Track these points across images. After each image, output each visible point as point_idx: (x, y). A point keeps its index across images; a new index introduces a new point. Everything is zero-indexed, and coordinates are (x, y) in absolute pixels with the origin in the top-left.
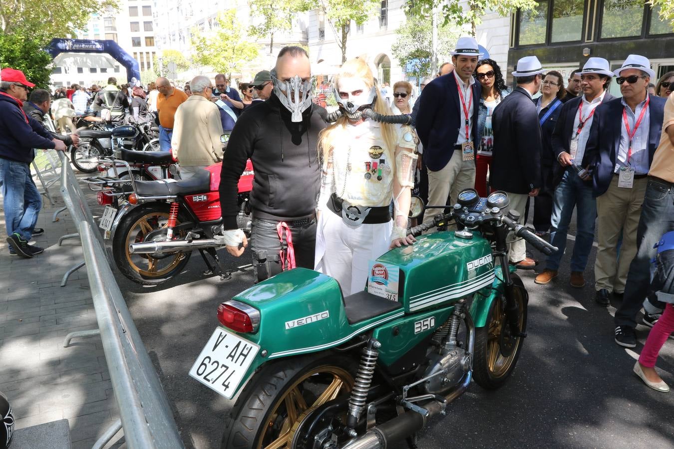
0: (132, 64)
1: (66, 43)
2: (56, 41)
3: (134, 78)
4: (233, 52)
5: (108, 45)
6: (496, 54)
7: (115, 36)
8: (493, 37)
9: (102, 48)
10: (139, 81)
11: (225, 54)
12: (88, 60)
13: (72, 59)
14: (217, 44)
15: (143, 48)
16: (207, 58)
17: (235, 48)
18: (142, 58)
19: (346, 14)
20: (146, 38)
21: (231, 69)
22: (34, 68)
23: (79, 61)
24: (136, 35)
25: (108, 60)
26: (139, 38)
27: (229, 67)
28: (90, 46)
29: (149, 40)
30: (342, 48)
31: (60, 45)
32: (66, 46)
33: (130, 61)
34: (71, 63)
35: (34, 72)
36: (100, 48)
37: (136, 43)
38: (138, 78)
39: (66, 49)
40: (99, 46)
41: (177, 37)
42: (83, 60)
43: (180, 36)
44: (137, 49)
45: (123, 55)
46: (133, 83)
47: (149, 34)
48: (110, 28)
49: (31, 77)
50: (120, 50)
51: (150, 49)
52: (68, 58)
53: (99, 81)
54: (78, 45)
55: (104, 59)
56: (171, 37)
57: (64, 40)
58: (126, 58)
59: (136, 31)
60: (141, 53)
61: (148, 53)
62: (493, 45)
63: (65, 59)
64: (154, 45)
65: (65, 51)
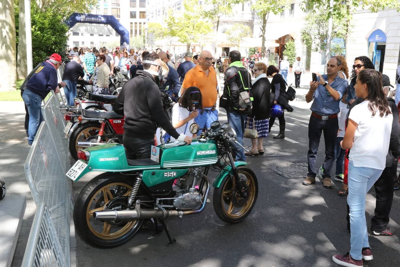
0: (125, 33)
1: (81, 17)
2: (75, 14)
3: (125, 43)
4: (193, 28)
5: (110, 19)
6: (392, 37)
7: (119, 10)
8: (391, 23)
9: (105, 20)
10: (128, 45)
11: (187, 29)
12: (95, 29)
13: (84, 28)
14: (182, 22)
15: (138, 20)
16: (174, 32)
17: (195, 26)
18: (136, 27)
19: (264, 7)
20: (140, 12)
21: (191, 40)
22: (56, 35)
23: (89, 29)
24: (133, 10)
25: (108, 30)
26: (135, 12)
27: (189, 39)
28: (97, 19)
29: (142, 14)
30: (262, 30)
31: (78, 18)
32: (81, 19)
33: (123, 31)
34: (84, 30)
35: (56, 38)
36: (104, 21)
37: (133, 15)
38: (128, 43)
39: (81, 21)
40: (103, 19)
41: (161, 13)
42: (91, 29)
43: (163, 12)
44: (133, 20)
45: (119, 26)
46: (124, 46)
47: (143, 10)
48: (116, 4)
49: (53, 41)
50: (117, 23)
51: (142, 20)
52: (82, 27)
53: (104, 42)
54: (89, 18)
55: (106, 29)
56: (157, 12)
57: (80, 15)
58: (121, 29)
59: (133, 7)
60: (136, 23)
61: (140, 23)
62: (390, 30)
63: (80, 28)
64: (145, 18)
65: (80, 22)
